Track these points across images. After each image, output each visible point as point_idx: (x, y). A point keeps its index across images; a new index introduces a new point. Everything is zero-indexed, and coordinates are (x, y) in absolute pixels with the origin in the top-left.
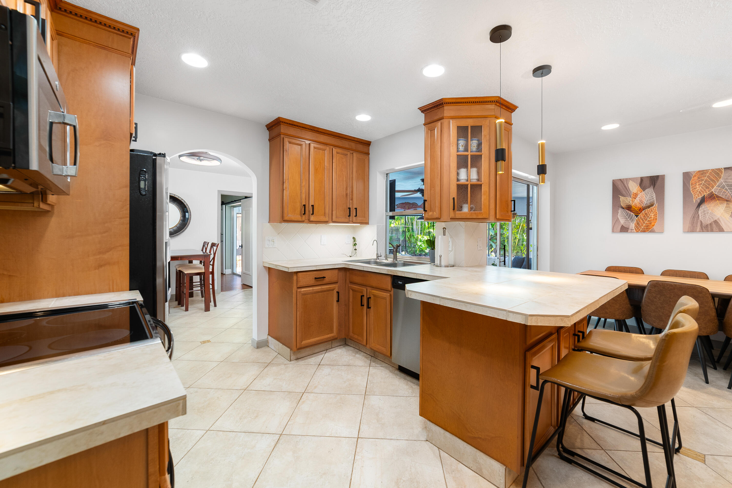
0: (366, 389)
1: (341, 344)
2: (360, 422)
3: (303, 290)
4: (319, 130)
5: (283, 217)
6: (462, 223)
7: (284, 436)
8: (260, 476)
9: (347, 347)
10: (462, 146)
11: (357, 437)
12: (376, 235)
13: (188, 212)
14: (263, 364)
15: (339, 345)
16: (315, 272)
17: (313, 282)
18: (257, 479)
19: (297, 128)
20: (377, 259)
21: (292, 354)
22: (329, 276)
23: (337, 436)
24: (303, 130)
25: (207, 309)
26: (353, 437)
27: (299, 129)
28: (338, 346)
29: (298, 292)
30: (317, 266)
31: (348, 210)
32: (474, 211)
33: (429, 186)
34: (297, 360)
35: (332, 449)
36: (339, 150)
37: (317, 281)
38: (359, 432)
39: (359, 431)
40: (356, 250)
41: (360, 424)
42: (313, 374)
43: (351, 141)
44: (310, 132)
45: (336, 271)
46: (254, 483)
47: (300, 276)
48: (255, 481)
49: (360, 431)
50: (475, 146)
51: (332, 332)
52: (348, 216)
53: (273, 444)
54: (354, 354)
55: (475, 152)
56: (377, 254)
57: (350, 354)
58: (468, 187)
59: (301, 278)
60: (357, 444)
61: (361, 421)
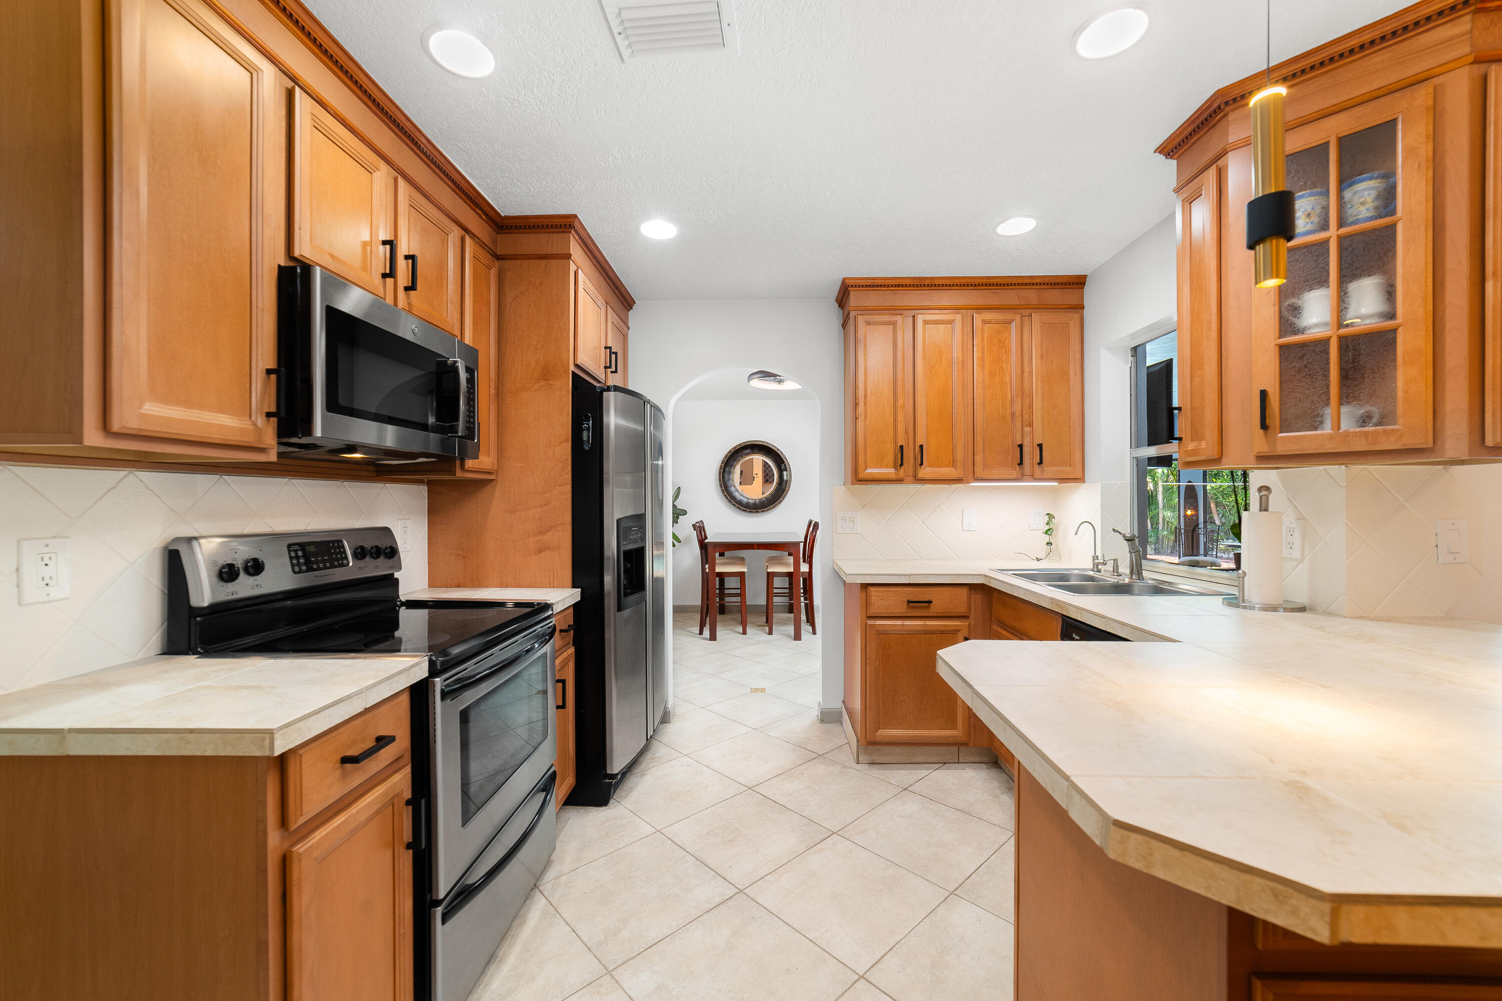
0: (965, 881)
1: (984, 760)
2: (894, 947)
3: (879, 622)
4: (937, 282)
5: (855, 471)
6: (1337, 470)
7: (745, 896)
8: (660, 942)
9: (993, 773)
10: (1309, 215)
11: (861, 975)
12: (1100, 508)
13: (786, 470)
14: (809, 753)
15: (977, 760)
16: (907, 589)
17: (902, 609)
18: (655, 944)
19: (886, 290)
20: (1095, 570)
21: (861, 751)
22: (940, 601)
23: (825, 948)
24: (898, 292)
25: (797, 637)
26: (854, 969)
27: (888, 290)
28: (975, 763)
29: (868, 626)
30: (911, 575)
31: (1018, 449)
32: (1376, 425)
33: (1189, 366)
34: (872, 766)
35: (797, 969)
36: (988, 316)
37: (914, 607)
38: (873, 966)
39: (876, 963)
40: (1052, 544)
41: (891, 949)
42: (880, 803)
43: (1026, 287)
44: (914, 291)
45: (964, 591)
46: (645, 948)
47: (873, 594)
48: (650, 944)
49: (876, 966)
50: (1369, 199)
51: (953, 726)
52: (1019, 464)
53: (718, 900)
54: (997, 792)
55: (1369, 221)
56: (1095, 557)
57: (989, 788)
58: (1329, 348)
59: (875, 598)
60: (849, 988)
61: (897, 946)
